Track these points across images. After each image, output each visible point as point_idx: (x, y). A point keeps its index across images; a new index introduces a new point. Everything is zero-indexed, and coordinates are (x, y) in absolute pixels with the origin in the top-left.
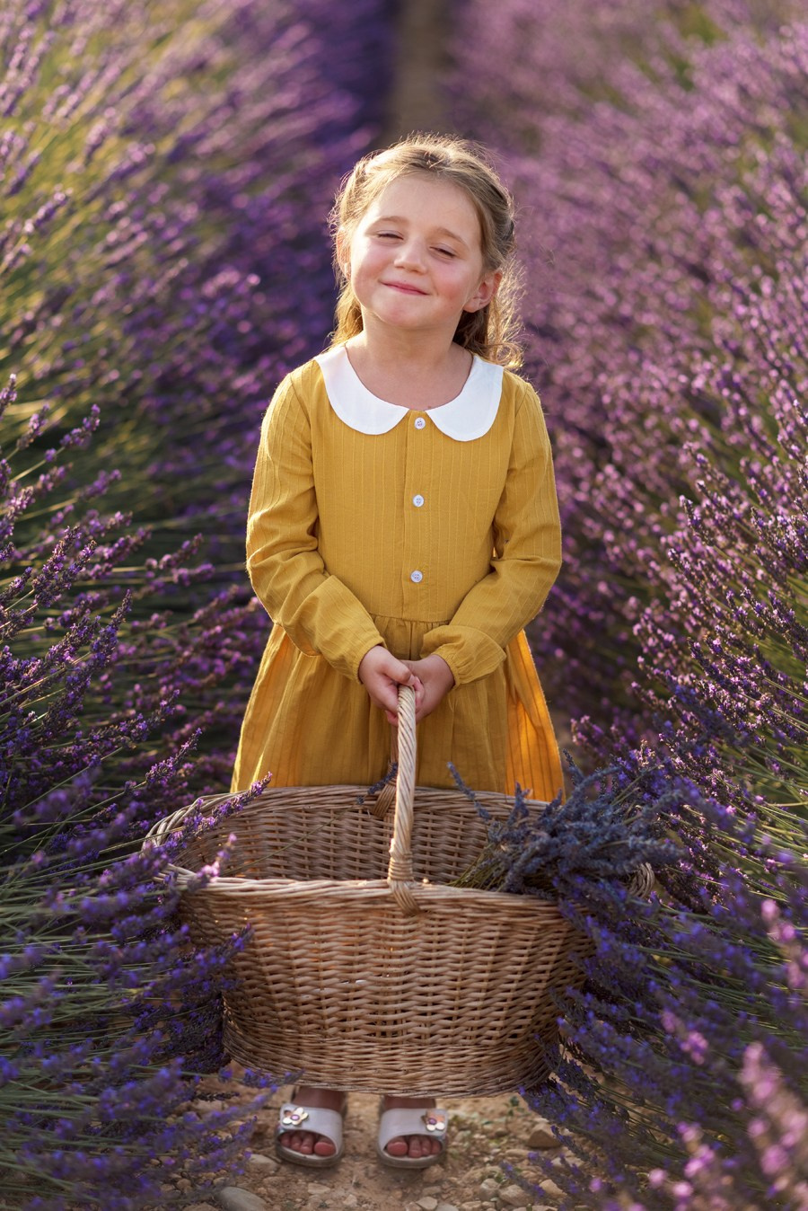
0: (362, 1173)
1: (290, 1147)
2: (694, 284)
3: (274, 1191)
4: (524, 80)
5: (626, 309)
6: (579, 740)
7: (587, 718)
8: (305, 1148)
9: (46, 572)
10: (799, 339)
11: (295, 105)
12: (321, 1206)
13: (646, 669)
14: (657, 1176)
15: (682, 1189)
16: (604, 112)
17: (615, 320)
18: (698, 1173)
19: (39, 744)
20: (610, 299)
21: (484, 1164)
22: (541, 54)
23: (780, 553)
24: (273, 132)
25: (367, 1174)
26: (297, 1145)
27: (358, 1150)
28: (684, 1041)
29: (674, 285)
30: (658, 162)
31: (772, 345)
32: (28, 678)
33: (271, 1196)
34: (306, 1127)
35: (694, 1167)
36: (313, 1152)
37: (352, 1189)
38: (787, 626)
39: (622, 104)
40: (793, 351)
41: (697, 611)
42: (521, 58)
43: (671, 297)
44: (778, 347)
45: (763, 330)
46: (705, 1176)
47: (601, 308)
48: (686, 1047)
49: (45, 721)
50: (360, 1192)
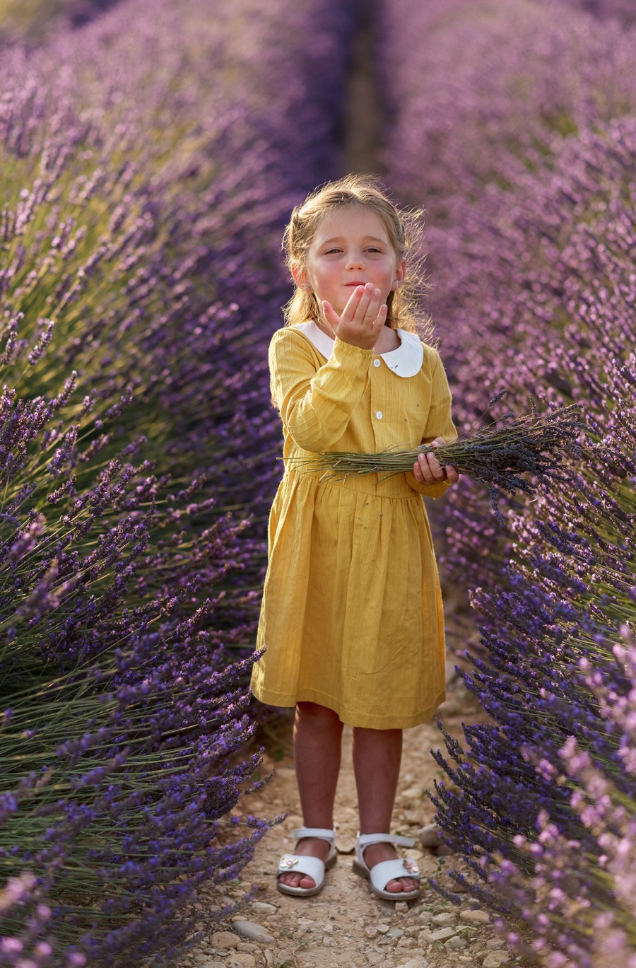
0: (336, 912)
1: (284, 883)
2: (556, 300)
3: (274, 924)
4: (437, 176)
5: (506, 321)
6: (475, 604)
7: (480, 589)
8: (293, 883)
9: (98, 493)
10: (626, 327)
11: (262, 198)
12: (307, 932)
13: (518, 551)
14: (518, 840)
15: (535, 848)
16: (492, 190)
17: (497, 329)
18: (547, 840)
19: (98, 618)
20: (495, 315)
21: (422, 903)
22: (448, 156)
23: (606, 464)
24: (246, 219)
25: (339, 912)
26: (288, 881)
27: (333, 898)
28: (538, 766)
29: (543, 304)
30: (528, 222)
31: (607, 332)
32: (88, 563)
33: (272, 927)
34: (295, 869)
35: (544, 836)
36: (299, 885)
37: (329, 921)
38: (612, 511)
39: (506, 185)
40: (623, 336)
41: (552, 510)
42: (435, 161)
43: (539, 311)
44: (610, 333)
45: (600, 322)
46: (552, 842)
47: (488, 321)
48: (538, 770)
49: (102, 601)
50: (335, 923)
